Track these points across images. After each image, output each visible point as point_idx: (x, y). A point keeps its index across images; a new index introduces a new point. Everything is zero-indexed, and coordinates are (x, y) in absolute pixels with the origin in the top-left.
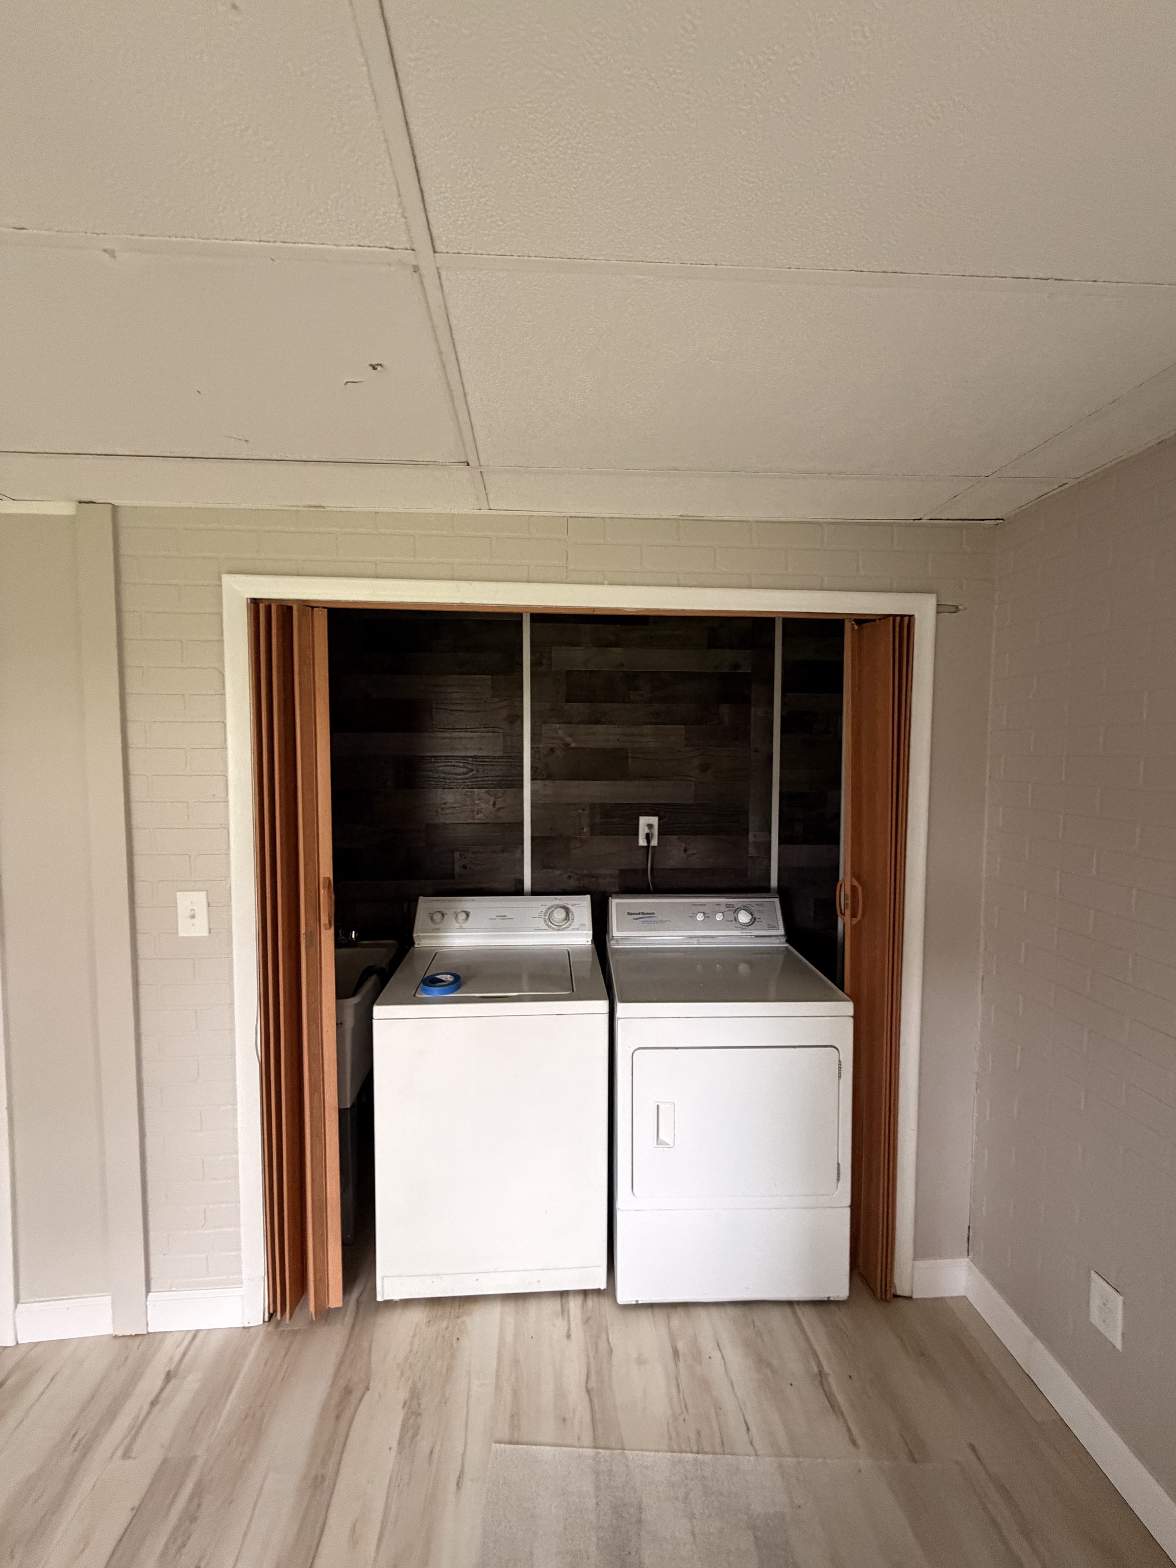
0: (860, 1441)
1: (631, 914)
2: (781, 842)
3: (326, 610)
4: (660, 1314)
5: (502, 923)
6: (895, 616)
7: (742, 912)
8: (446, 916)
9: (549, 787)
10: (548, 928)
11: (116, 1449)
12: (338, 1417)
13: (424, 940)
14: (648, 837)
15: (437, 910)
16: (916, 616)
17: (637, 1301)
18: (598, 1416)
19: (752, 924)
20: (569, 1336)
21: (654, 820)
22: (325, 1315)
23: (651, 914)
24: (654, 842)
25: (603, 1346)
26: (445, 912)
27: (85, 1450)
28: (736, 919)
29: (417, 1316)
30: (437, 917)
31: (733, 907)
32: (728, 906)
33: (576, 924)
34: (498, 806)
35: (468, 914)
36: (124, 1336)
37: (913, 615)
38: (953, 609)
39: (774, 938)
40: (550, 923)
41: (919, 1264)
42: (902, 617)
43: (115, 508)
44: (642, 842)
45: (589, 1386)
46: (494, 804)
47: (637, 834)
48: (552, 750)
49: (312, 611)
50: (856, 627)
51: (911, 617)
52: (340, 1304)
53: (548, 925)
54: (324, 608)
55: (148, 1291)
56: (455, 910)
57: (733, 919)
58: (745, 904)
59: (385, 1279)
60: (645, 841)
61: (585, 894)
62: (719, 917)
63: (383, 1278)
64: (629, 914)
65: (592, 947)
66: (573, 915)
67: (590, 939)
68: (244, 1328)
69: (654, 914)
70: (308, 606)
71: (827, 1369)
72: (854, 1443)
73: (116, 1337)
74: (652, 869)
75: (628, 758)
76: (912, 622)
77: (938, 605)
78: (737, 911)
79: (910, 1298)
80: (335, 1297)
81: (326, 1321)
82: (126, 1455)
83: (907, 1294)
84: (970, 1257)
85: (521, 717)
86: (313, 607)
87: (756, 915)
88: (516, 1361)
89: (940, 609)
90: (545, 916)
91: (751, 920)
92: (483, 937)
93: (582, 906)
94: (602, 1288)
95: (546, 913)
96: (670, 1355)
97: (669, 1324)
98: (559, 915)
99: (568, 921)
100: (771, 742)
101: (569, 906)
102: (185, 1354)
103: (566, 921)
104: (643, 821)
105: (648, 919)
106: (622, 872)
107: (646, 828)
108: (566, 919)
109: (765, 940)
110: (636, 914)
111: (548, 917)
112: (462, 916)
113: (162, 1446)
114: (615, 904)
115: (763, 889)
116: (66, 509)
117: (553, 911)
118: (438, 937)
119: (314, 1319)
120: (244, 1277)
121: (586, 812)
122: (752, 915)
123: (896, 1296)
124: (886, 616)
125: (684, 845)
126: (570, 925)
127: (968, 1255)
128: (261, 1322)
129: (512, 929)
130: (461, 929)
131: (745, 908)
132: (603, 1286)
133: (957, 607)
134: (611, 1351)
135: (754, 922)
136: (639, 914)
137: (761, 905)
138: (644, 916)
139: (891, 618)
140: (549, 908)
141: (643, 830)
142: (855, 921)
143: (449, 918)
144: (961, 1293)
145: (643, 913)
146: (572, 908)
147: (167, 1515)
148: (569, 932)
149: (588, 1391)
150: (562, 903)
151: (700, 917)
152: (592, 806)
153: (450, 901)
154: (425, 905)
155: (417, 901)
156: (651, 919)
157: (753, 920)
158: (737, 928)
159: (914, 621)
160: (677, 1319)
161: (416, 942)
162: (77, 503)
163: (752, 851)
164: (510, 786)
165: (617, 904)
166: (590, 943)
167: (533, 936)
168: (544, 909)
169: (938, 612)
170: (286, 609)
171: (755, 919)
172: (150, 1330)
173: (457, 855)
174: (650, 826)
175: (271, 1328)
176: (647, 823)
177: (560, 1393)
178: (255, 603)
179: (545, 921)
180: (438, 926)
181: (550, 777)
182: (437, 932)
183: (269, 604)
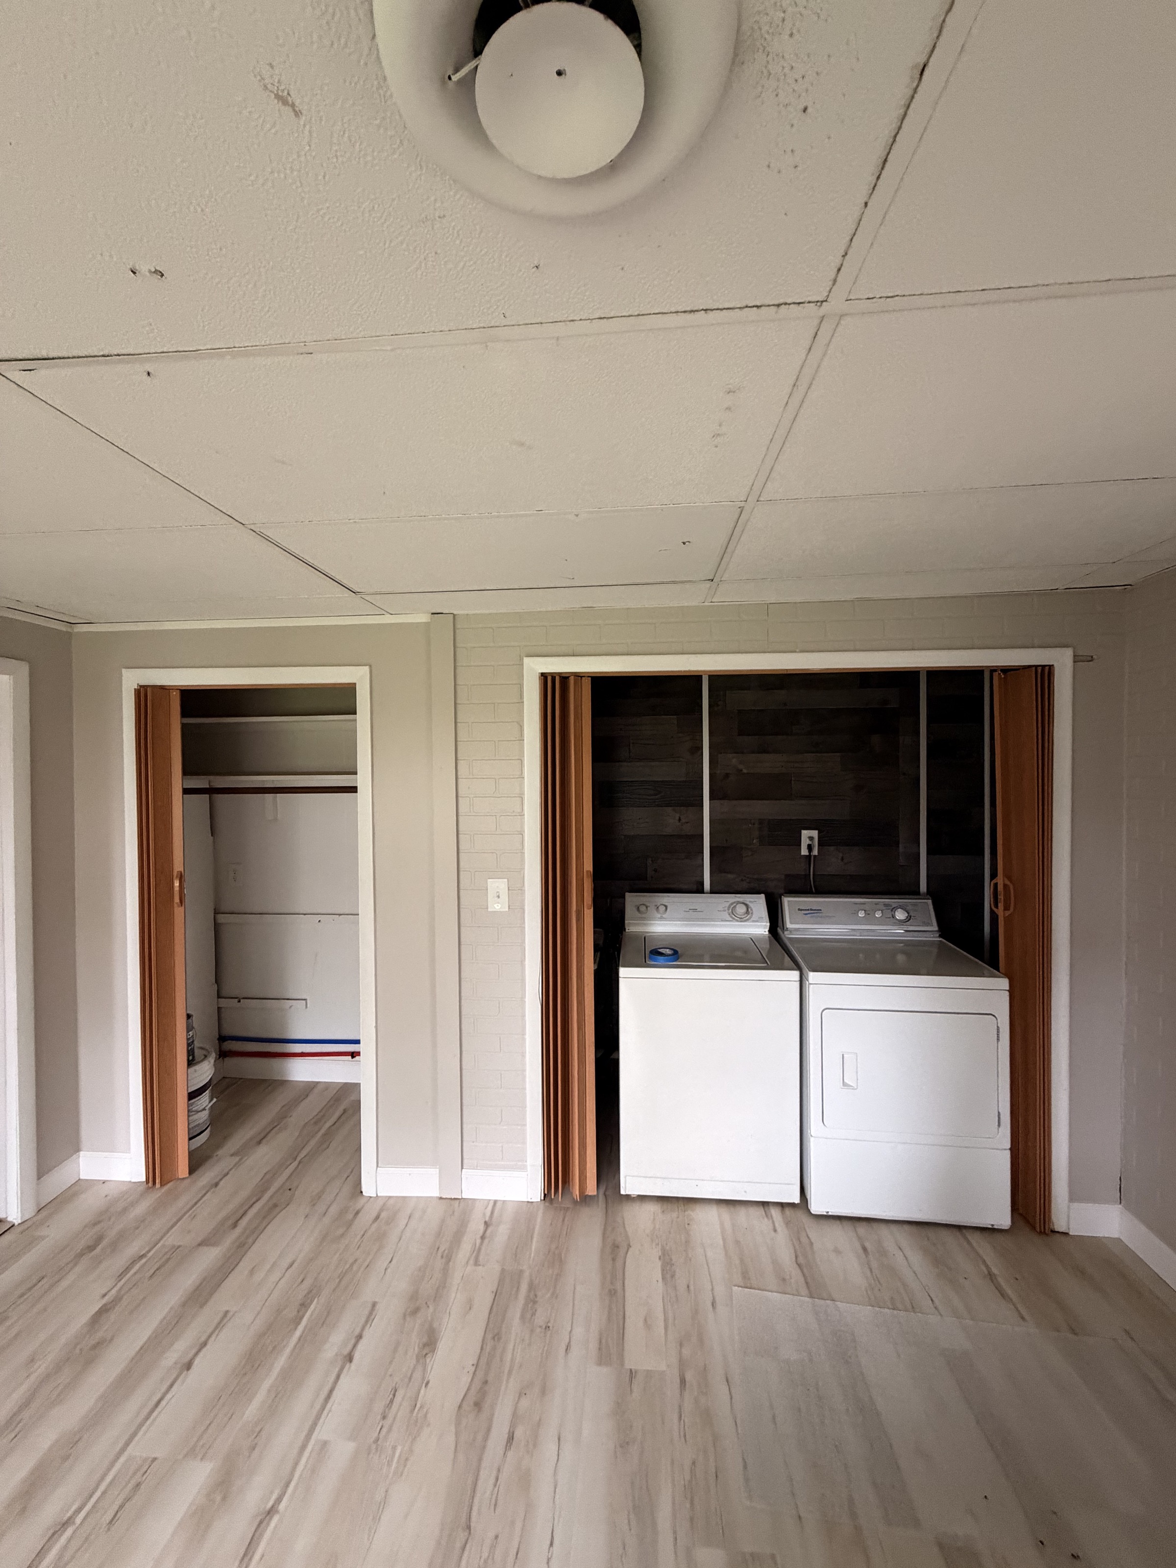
0: (1027, 1317)
1: (801, 910)
2: (929, 852)
3: (590, 678)
4: (848, 1225)
5: (694, 915)
6: (1036, 666)
7: (899, 910)
8: (649, 908)
9: (725, 806)
10: (731, 919)
11: (469, 1260)
12: (614, 1260)
13: (632, 927)
14: (810, 847)
15: (642, 903)
16: (1055, 665)
17: (828, 1212)
18: (809, 1280)
19: (908, 921)
20: (775, 1231)
21: (815, 833)
22: (585, 1199)
23: (818, 910)
24: (815, 852)
25: (804, 1240)
26: (648, 905)
27: (448, 1258)
28: (893, 917)
29: (652, 1208)
30: (643, 908)
31: (891, 906)
32: (885, 905)
33: (754, 917)
34: (683, 821)
35: (666, 907)
36: (446, 1198)
37: (1053, 665)
38: (1089, 658)
39: (930, 933)
40: (733, 916)
41: (1075, 1205)
42: (1043, 667)
43: (454, 615)
44: (804, 852)
45: (799, 1263)
46: (680, 820)
47: (800, 845)
48: (727, 775)
49: (581, 679)
50: (1003, 676)
51: (1051, 667)
52: (595, 1193)
53: (731, 917)
54: (588, 677)
55: (462, 1168)
56: (656, 904)
57: (891, 916)
58: (900, 904)
59: (627, 1177)
60: (807, 850)
61: (760, 893)
62: (878, 914)
63: (625, 1177)
64: (799, 910)
65: (769, 937)
66: (752, 910)
67: (767, 930)
68: (528, 1202)
69: (820, 910)
70: (578, 676)
71: (995, 1271)
72: (1023, 1318)
73: (441, 1198)
74: (814, 875)
75: (791, 783)
76: (1052, 671)
77: (1074, 656)
78: (894, 910)
79: (1066, 1234)
80: (591, 1187)
81: (586, 1202)
82: (476, 1263)
83: (1062, 1229)
84: (1122, 1204)
85: (701, 748)
86: (581, 677)
87: (912, 914)
88: (737, 1242)
89: (1076, 659)
90: (728, 910)
91: (907, 917)
92: (682, 925)
93: (759, 903)
94: (796, 1202)
95: (729, 907)
96: (861, 1251)
97: (856, 1230)
98: (741, 909)
99: (748, 914)
100: (919, 767)
101: (748, 903)
102: (492, 1213)
103: (746, 915)
104: (805, 834)
105: (815, 915)
106: (787, 876)
107: (808, 840)
108: (746, 913)
109: (920, 934)
110: (806, 910)
111: (731, 911)
112: (662, 908)
113: (497, 1262)
114: (788, 903)
115: (914, 892)
116: (422, 618)
117: (735, 906)
118: (645, 924)
119: (578, 1200)
120: (528, 1163)
121: (756, 826)
122: (908, 913)
123: (1053, 1232)
124: (1030, 667)
125: (841, 855)
126: (751, 918)
127: (1120, 1203)
128: (539, 1200)
129: (704, 920)
130: (661, 918)
131: (901, 907)
132: (797, 1200)
133: (1092, 657)
134: (811, 1244)
135: (910, 919)
136: (808, 910)
137: (915, 905)
138: (812, 912)
139: (1034, 668)
140: (732, 904)
141: (805, 842)
142: (1008, 913)
143: (652, 909)
144: (1115, 1235)
145: (811, 910)
146: (751, 905)
147: (516, 1298)
148: (751, 923)
149: (799, 1265)
150: (741, 900)
151: (861, 914)
152: (761, 822)
153: (650, 896)
154: (632, 900)
155: (624, 897)
156: (818, 914)
157: (909, 918)
158: (894, 924)
159: (1054, 671)
160: (862, 1229)
161: (627, 928)
162: (430, 614)
163: (902, 861)
164: (693, 805)
165: (788, 901)
166: (767, 933)
167: (721, 926)
168: (727, 904)
169: (1074, 662)
170: (564, 678)
171: (911, 917)
172: (463, 1197)
173: (649, 861)
174: (811, 838)
175: (547, 1204)
176: (808, 836)
177: (775, 1262)
178: (544, 676)
179: (729, 914)
180: (643, 916)
181: (725, 797)
182: (644, 920)
183: (553, 676)
